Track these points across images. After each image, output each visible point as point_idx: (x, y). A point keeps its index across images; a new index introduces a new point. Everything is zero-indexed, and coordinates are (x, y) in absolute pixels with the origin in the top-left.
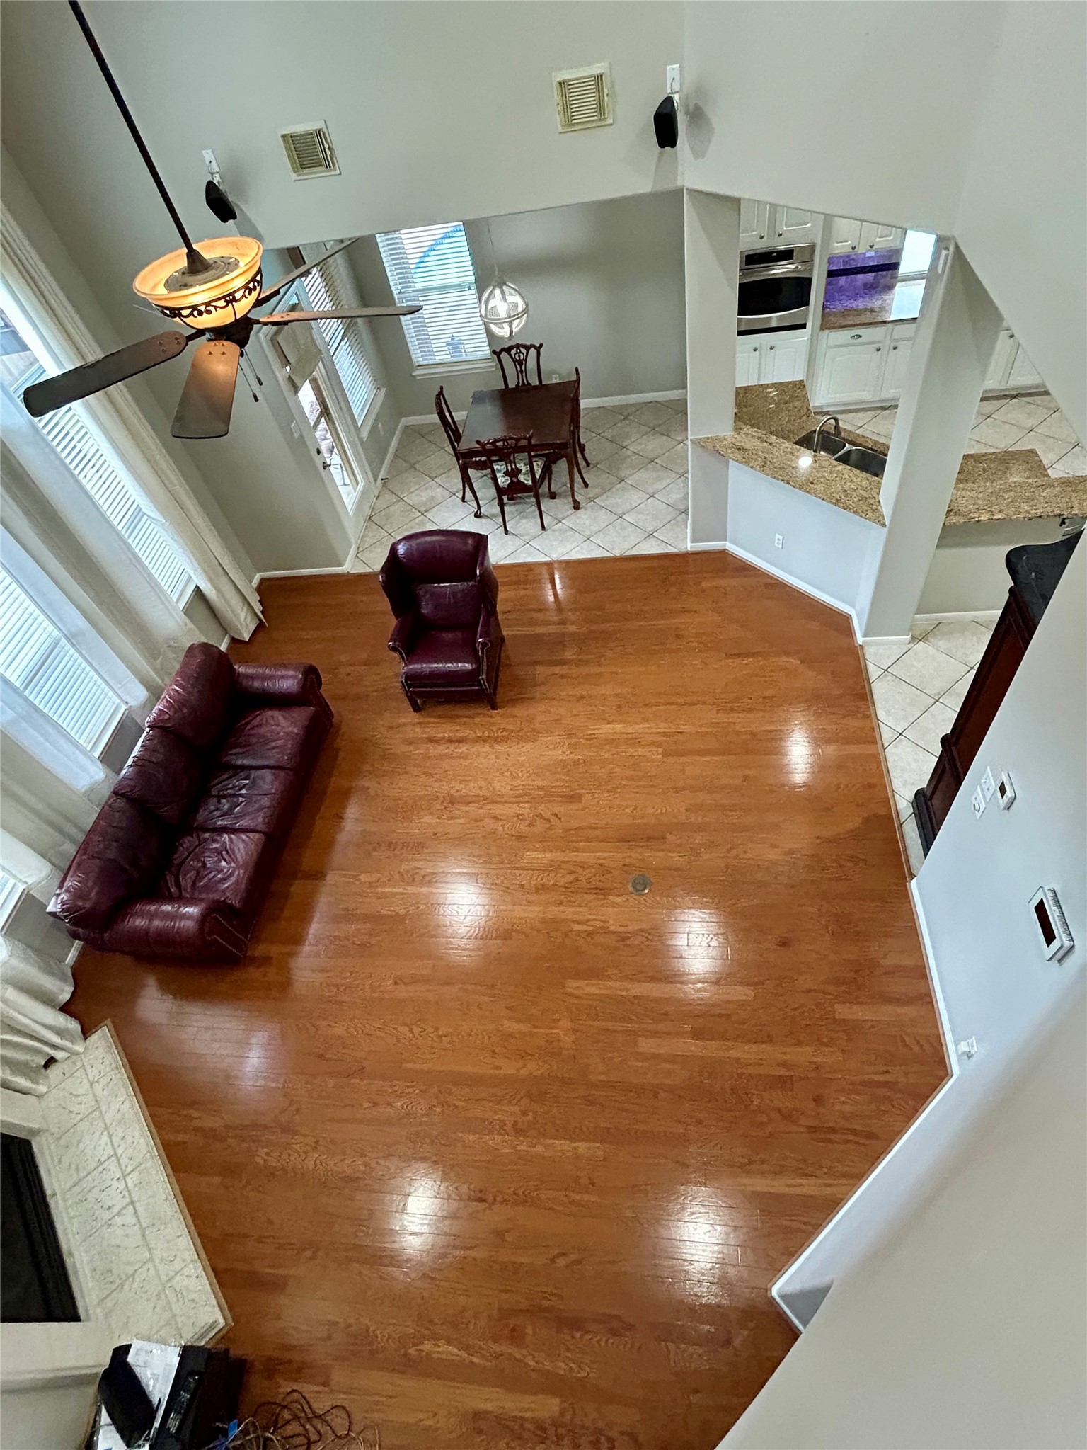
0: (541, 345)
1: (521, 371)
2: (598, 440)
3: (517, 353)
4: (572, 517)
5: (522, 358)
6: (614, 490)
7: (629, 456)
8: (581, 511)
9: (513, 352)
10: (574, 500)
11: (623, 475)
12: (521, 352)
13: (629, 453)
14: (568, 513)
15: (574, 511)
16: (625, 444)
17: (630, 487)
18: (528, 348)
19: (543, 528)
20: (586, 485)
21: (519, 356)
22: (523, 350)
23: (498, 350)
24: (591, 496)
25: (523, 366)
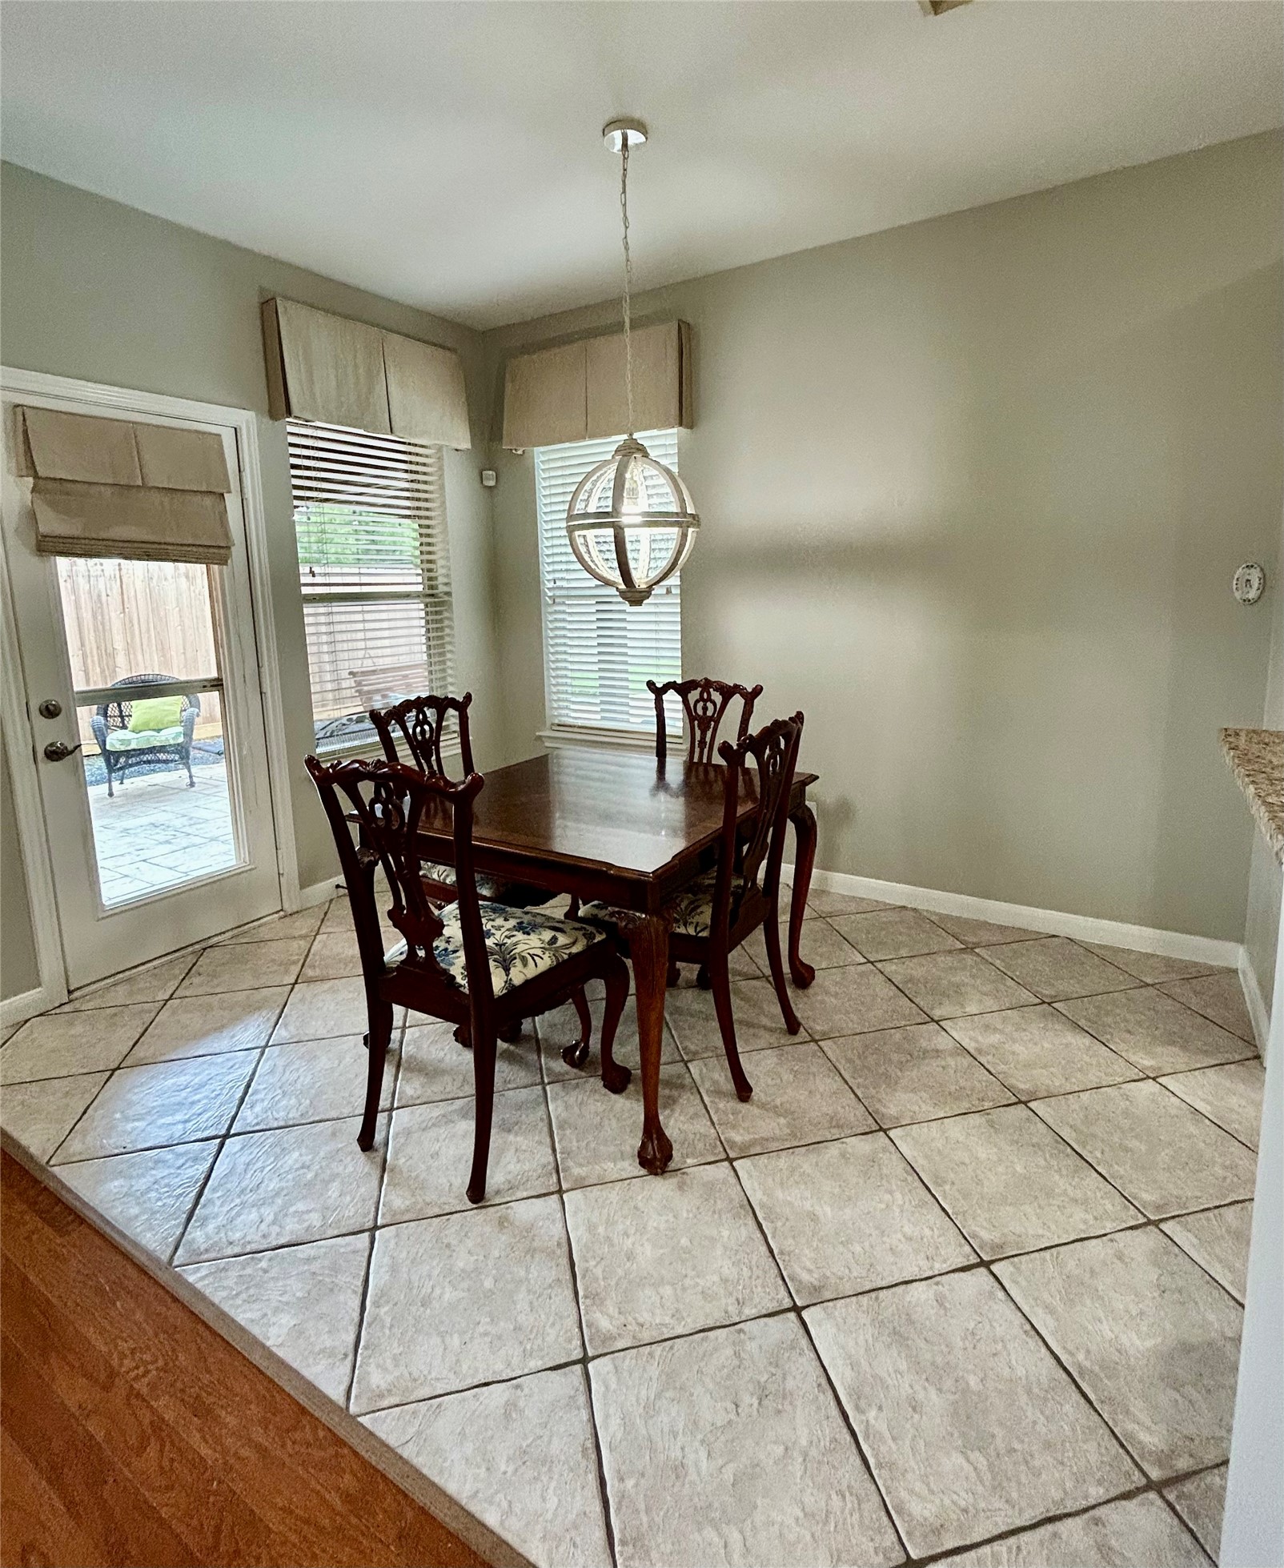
0: (758, 691)
1: (702, 742)
2: (862, 975)
3: (701, 699)
4: (613, 1194)
5: (709, 713)
6: (834, 1150)
7: (937, 1053)
8: (660, 1187)
9: (694, 696)
10: (652, 1128)
11: (894, 1104)
12: (709, 699)
13: (942, 1042)
14: (612, 1169)
15: (632, 1167)
16: (937, 1013)
17: (900, 1167)
18: (728, 692)
19: (477, 1191)
20: (743, 1091)
21: (705, 709)
22: (717, 697)
23: (659, 685)
24: (738, 1137)
25: (709, 734)
